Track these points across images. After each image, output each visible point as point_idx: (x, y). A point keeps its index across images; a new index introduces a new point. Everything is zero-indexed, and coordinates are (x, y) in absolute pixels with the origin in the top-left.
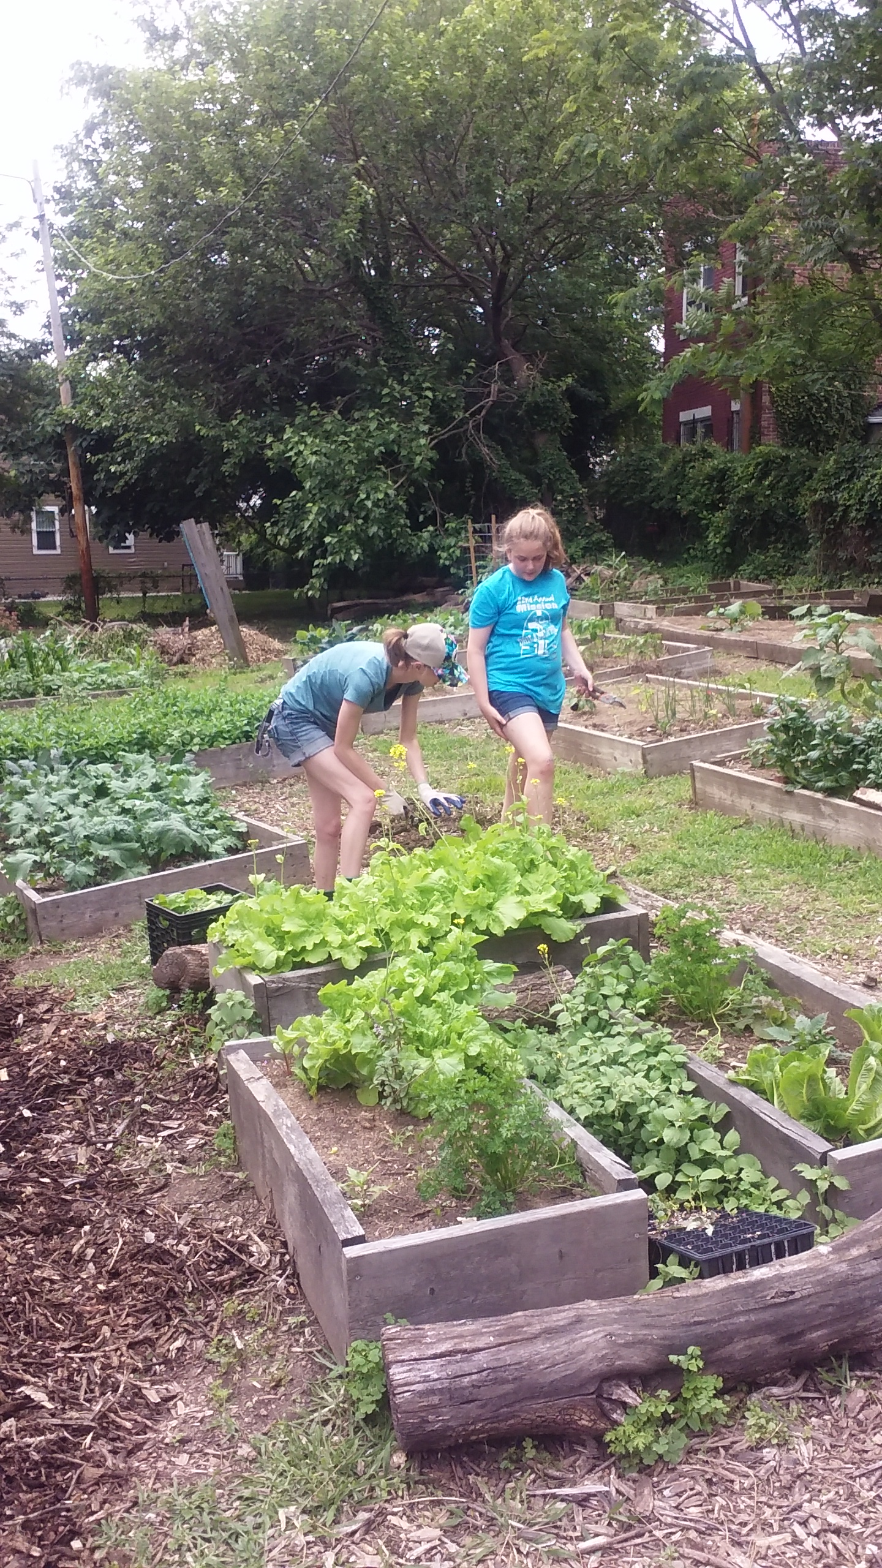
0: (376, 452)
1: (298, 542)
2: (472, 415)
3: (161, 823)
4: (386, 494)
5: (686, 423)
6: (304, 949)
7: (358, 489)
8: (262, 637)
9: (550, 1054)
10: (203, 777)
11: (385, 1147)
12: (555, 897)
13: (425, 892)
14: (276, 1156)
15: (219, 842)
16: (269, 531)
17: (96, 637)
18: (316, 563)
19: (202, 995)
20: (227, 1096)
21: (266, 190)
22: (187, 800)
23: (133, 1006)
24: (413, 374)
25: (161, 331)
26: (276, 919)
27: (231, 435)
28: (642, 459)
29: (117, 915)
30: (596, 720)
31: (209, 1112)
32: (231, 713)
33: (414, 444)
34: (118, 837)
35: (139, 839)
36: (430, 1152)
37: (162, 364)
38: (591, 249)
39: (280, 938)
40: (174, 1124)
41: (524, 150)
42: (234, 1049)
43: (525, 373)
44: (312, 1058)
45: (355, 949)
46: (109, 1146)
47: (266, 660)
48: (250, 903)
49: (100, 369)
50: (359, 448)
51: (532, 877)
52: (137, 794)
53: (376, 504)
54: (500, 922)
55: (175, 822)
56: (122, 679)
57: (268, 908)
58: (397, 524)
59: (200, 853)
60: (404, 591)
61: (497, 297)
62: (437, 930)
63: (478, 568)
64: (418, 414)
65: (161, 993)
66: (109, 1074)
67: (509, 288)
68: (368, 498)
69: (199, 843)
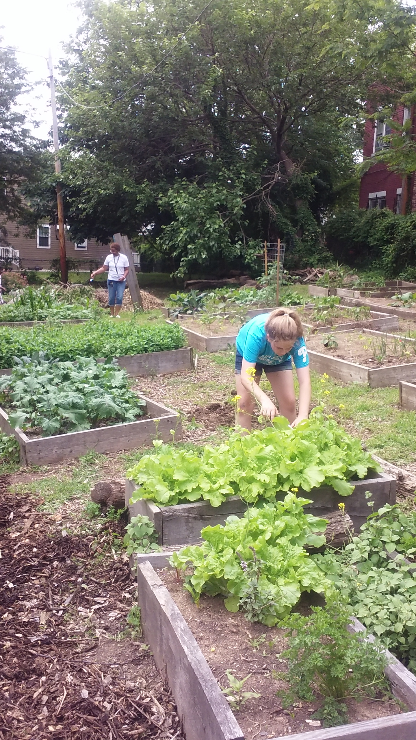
0: (215, 204)
1: (173, 248)
2: (264, 188)
3: (99, 400)
4: (220, 226)
5: (372, 199)
6: (186, 491)
7: (205, 223)
8: (151, 296)
9: (350, 580)
10: (122, 372)
11: (247, 649)
12: (342, 468)
13: (261, 459)
14: (172, 646)
15: (131, 411)
16: (158, 242)
17: (66, 291)
18: (182, 259)
19: (121, 511)
20: (136, 584)
21: (167, 67)
22: (114, 386)
23: (78, 511)
24: (235, 166)
25: (109, 137)
26: (169, 471)
27: (141, 192)
28: (349, 216)
29: (71, 451)
30: (338, 353)
31: (123, 594)
32: (138, 337)
33: (235, 201)
34: (74, 406)
35: (86, 408)
36: (278, 655)
37: (108, 154)
38: (331, 107)
39: (172, 483)
40: (101, 600)
41: (299, 54)
42: (142, 560)
43: (292, 168)
44: (197, 578)
45: (218, 494)
46: (61, 613)
47: (152, 308)
48: (153, 457)
49: (76, 155)
50: (206, 201)
51: (326, 453)
52: (85, 380)
53: (214, 230)
54: (308, 482)
55: (107, 400)
56: (79, 314)
57: (165, 464)
58: (224, 241)
59: (120, 418)
60: (222, 277)
61: (280, 129)
62: (268, 485)
63: (268, 266)
64: (238, 186)
65: (96, 506)
66: (62, 560)
67: (285, 127)
68: (210, 227)
69: (120, 412)
